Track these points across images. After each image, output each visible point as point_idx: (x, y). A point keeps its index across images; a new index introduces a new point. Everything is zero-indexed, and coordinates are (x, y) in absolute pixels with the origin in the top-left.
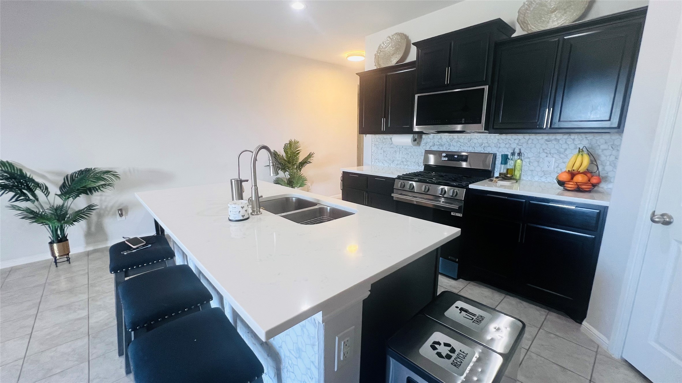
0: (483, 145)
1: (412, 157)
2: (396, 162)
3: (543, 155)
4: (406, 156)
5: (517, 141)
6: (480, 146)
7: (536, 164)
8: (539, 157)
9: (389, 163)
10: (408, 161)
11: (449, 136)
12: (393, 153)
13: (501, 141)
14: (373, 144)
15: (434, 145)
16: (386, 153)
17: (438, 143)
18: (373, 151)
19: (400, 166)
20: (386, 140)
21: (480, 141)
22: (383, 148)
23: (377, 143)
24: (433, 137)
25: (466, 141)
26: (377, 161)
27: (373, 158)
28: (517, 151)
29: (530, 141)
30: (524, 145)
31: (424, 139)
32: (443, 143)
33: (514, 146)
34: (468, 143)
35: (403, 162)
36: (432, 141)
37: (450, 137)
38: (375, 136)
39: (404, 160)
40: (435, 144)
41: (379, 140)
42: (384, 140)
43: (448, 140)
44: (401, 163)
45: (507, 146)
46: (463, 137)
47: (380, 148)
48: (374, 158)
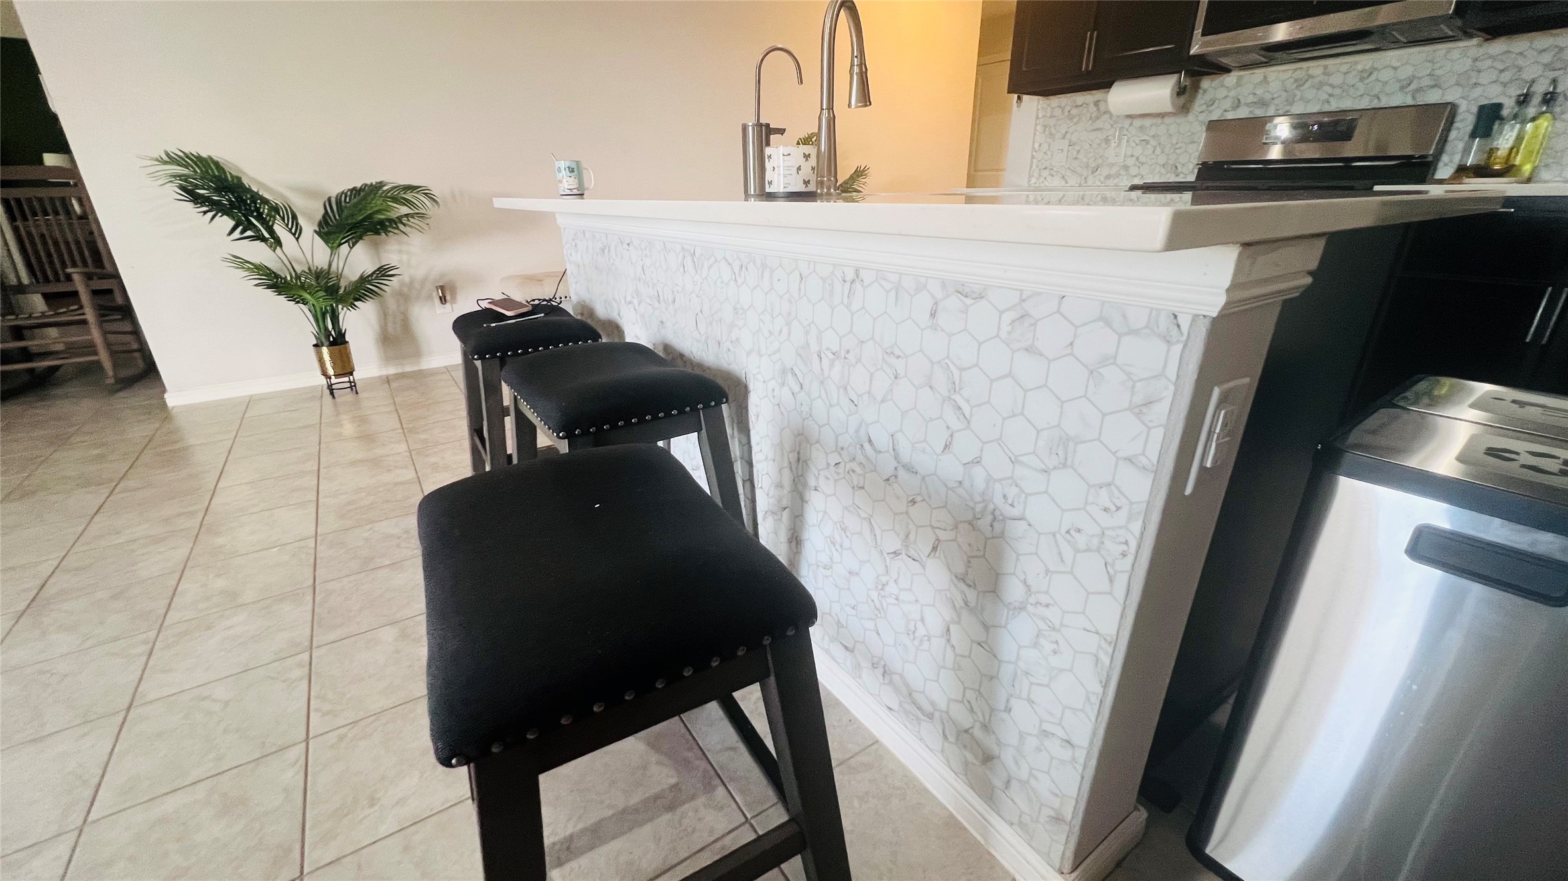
0: (1413, 87)
1: (1158, 151)
2: (1105, 171)
4: (1138, 151)
6: (1402, 88)
9: (1081, 175)
10: (1143, 164)
11: (1296, 69)
12: (1099, 144)
13: (1485, 62)
14: (1039, 128)
15: (1237, 104)
16: (1077, 148)
17: (1251, 99)
18: (1036, 145)
19: (1117, 180)
20: (1081, 108)
21: (1406, 72)
22: (1068, 136)
23: (1052, 122)
24: (1239, 84)
25: (1352, 79)
26: (1045, 173)
27: (1034, 167)
28: (1541, 88)
31: (1205, 91)
32: (1268, 96)
33: (1532, 72)
34: (1360, 86)
35: (1126, 168)
36: (1232, 93)
37: (1298, 74)
38: (1048, 102)
39: (1130, 162)
40: (1243, 101)
41: (1058, 112)
42: (1074, 111)
43: (1290, 85)
44: (1123, 172)
45: (1506, 76)
46: (1344, 68)
47: (1058, 135)
48: (1037, 167)
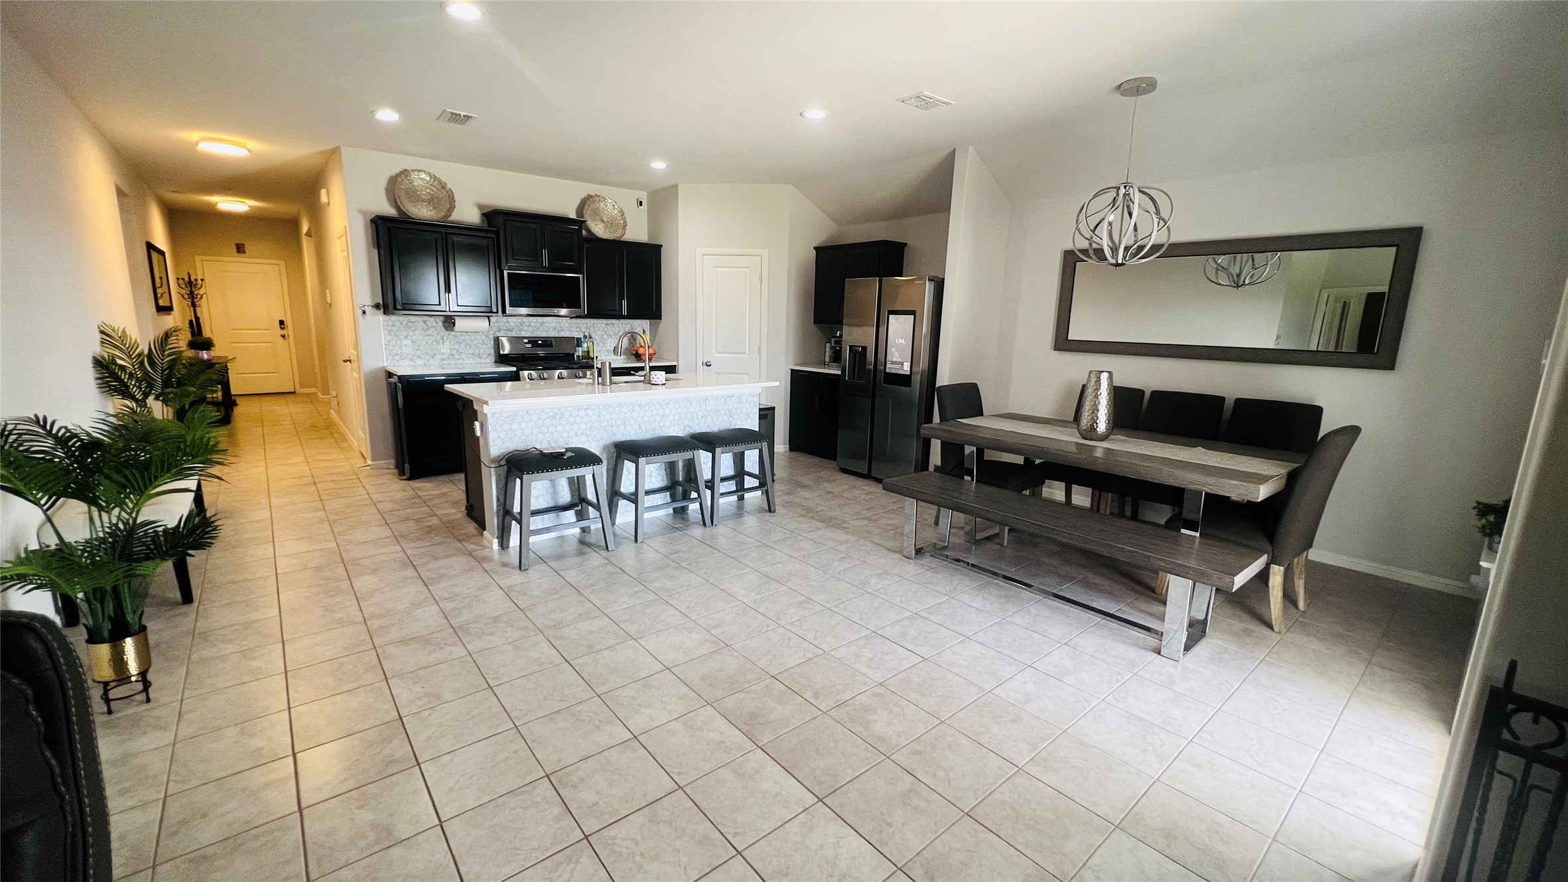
2: (440, 357)
3: (605, 337)
4: (457, 347)
5: (585, 325)
7: (601, 344)
8: (603, 338)
9: (425, 359)
10: (462, 353)
12: (432, 343)
13: (572, 325)
16: (417, 344)
19: (448, 361)
20: (414, 323)
22: (409, 337)
23: (394, 329)
28: (587, 334)
29: (595, 325)
30: (591, 328)
33: (583, 329)
35: (453, 355)
39: (454, 352)
47: (402, 337)
48: (390, 354)
